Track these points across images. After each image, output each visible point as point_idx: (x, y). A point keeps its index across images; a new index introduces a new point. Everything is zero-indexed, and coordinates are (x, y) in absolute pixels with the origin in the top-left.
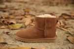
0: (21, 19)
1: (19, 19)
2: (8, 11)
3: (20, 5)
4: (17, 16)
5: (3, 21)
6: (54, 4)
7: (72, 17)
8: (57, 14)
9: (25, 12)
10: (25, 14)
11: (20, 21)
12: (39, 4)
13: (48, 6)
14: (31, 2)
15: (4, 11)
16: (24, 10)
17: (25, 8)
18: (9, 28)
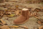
0: (14, 12)
1: (13, 12)
2: (7, 7)
3: (13, 3)
4: (12, 10)
5: (5, 13)
6: (32, 2)
7: (41, 10)
8: (33, 8)
9: (16, 7)
10: (16, 9)
11: (13, 13)
12: (24, 3)
13: (29, 4)
14: (19, 1)
15: (5, 7)
16: (15, 6)
17: (16, 5)
18: (8, 17)
